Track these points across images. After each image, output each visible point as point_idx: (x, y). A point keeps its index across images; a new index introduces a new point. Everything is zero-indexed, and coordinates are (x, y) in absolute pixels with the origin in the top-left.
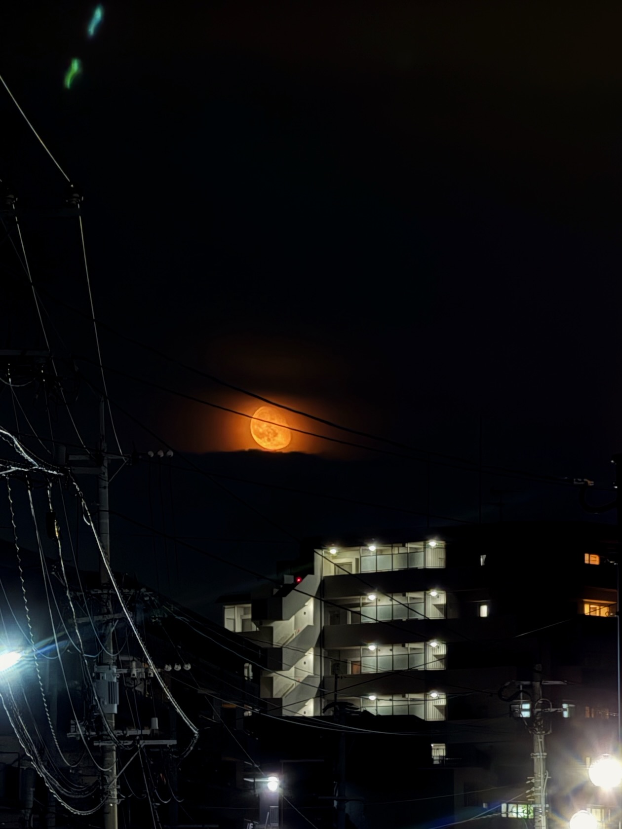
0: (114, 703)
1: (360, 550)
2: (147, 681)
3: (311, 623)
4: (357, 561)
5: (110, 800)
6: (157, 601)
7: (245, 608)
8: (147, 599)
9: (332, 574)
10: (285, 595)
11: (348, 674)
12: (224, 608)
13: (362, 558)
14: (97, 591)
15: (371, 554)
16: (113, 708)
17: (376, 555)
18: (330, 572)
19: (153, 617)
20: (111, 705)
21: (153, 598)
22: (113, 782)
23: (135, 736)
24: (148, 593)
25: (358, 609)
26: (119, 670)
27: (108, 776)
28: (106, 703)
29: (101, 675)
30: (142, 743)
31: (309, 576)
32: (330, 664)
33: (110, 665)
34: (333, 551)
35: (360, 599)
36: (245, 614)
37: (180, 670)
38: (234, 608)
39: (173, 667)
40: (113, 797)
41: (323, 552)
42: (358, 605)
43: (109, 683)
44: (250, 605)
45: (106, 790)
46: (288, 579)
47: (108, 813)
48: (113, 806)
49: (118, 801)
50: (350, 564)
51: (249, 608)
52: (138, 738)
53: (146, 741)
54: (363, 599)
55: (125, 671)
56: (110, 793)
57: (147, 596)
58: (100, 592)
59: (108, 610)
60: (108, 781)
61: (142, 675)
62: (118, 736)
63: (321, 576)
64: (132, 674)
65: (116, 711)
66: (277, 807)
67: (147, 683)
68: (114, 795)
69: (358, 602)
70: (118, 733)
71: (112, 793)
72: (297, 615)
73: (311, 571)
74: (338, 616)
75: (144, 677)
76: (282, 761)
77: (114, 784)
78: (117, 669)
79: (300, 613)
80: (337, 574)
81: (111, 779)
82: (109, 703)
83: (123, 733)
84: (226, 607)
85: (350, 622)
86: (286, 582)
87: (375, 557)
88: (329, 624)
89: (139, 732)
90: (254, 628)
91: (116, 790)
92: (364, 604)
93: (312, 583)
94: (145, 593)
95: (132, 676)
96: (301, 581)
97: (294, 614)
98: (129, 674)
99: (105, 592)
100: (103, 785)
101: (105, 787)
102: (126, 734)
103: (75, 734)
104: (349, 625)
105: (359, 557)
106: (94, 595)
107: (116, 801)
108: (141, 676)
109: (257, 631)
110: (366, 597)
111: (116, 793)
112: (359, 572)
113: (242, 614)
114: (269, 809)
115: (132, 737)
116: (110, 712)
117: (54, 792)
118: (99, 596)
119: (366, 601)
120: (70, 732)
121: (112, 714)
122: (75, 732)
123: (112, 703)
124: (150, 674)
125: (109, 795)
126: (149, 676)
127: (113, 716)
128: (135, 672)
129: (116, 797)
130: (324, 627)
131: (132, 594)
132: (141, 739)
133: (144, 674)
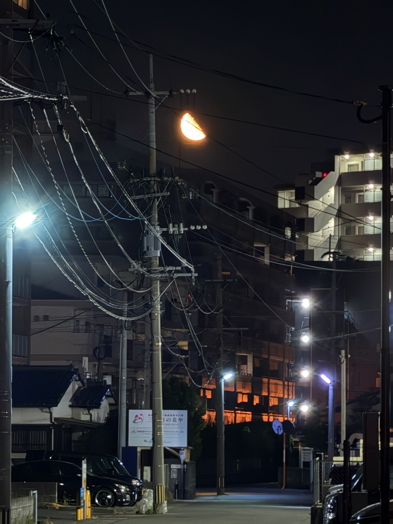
0: (158, 250)
1: (364, 156)
2: (179, 236)
3: (333, 202)
4: (363, 163)
5: (155, 312)
6: (186, 185)
7: (291, 193)
8: (179, 184)
9: (347, 171)
10: (316, 185)
11: (356, 234)
12: (278, 193)
13: (365, 161)
14: (147, 179)
15: (371, 159)
16: (157, 253)
17: (374, 159)
18: (345, 169)
19: (183, 195)
20: (155, 251)
21: (183, 183)
22: (157, 300)
23: (172, 271)
24: (180, 180)
25: (362, 194)
26: (161, 229)
27: (154, 296)
28: (152, 250)
29: (150, 232)
30: (176, 275)
31: (331, 173)
32: (345, 228)
33: (155, 226)
34: (347, 157)
35: (363, 187)
36: (292, 196)
37: (200, 229)
38: (285, 192)
39: (196, 227)
40: (157, 309)
41: (341, 157)
42: (362, 191)
43: (154, 237)
44: (294, 191)
45: (153, 305)
46: (319, 174)
47: (154, 319)
48: (158, 315)
49: (161, 312)
50: (358, 165)
51: (293, 192)
52: (173, 272)
53: (179, 274)
54: (366, 187)
55: (165, 229)
56: (155, 307)
57: (179, 182)
58: (149, 179)
59: (154, 190)
60: (154, 299)
61: (177, 232)
62: (161, 271)
63: (339, 172)
64: (170, 231)
65: (159, 255)
66: (308, 318)
67: (179, 237)
68: (158, 308)
69: (362, 189)
70: (161, 269)
71: (156, 306)
72: (324, 197)
73: (333, 170)
74: (350, 198)
75: (178, 233)
76: (312, 289)
77: (158, 301)
78: (160, 228)
79: (326, 196)
80: (349, 171)
81: (156, 298)
82: (155, 250)
83: (164, 269)
84: (279, 192)
85: (357, 202)
86: (317, 176)
87: (373, 160)
88: (344, 203)
89: (174, 268)
90: (297, 205)
91: (159, 305)
92: (366, 190)
93: (333, 176)
94: (178, 180)
95: (170, 233)
96: (326, 176)
97: (322, 196)
98: (168, 231)
99: (153, 179)
100: (151, 301)
101: (152, 303)
102: (165, 269)
103: (133, 269)
104: (357, 204)
105: (363, 160)
106: (146, 181)
107: (159, 312)
108: (175, 233)
109: (298, 207)
110: (368, 186)
111: (159, 307)
112: (363, 170)
113: (290, 196)
114: (303, 319)
115: (170, 272)
116: (156, 255)
117: (98, 305)
118: (149, 182)
119: (368, 188)
120: (130, 268)
121: (157, 256)
122: (134, 268)
123: (156, 250)
124: (181, 232)
125: (154, 308)
126: (180, 233)
127: (158, 258)
128: (171, 230)
129: (159, 309)
130: (341, 205)
131: (170, 180)
132: (175, 273)
133: (178, 231)
